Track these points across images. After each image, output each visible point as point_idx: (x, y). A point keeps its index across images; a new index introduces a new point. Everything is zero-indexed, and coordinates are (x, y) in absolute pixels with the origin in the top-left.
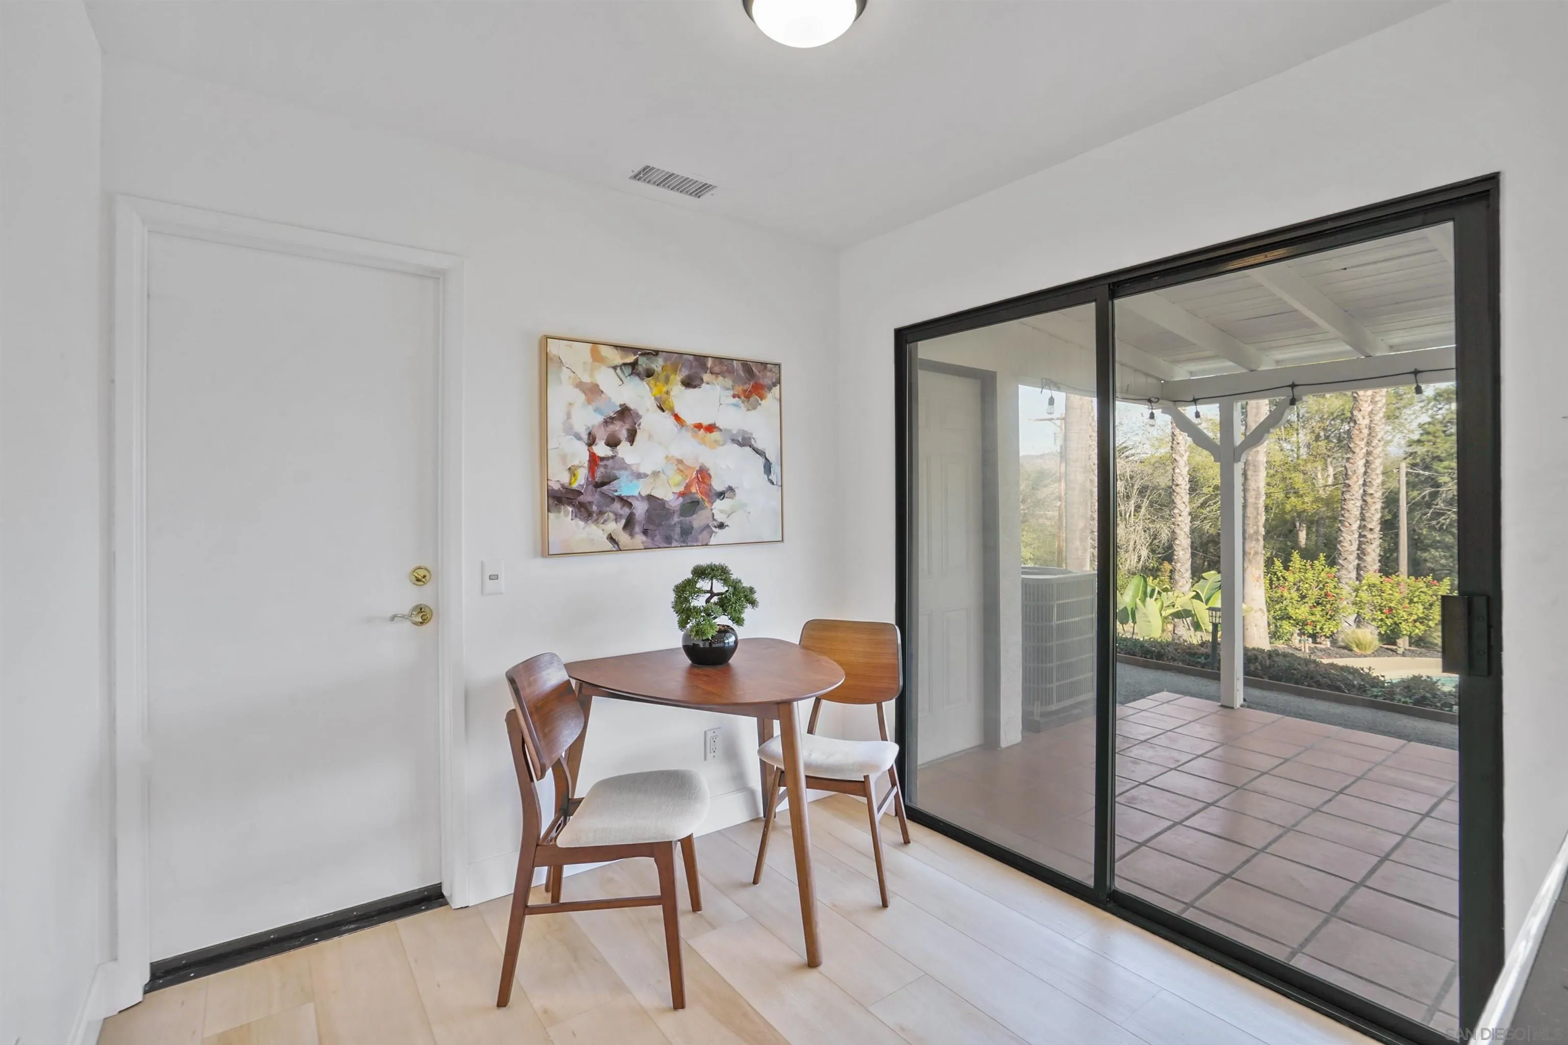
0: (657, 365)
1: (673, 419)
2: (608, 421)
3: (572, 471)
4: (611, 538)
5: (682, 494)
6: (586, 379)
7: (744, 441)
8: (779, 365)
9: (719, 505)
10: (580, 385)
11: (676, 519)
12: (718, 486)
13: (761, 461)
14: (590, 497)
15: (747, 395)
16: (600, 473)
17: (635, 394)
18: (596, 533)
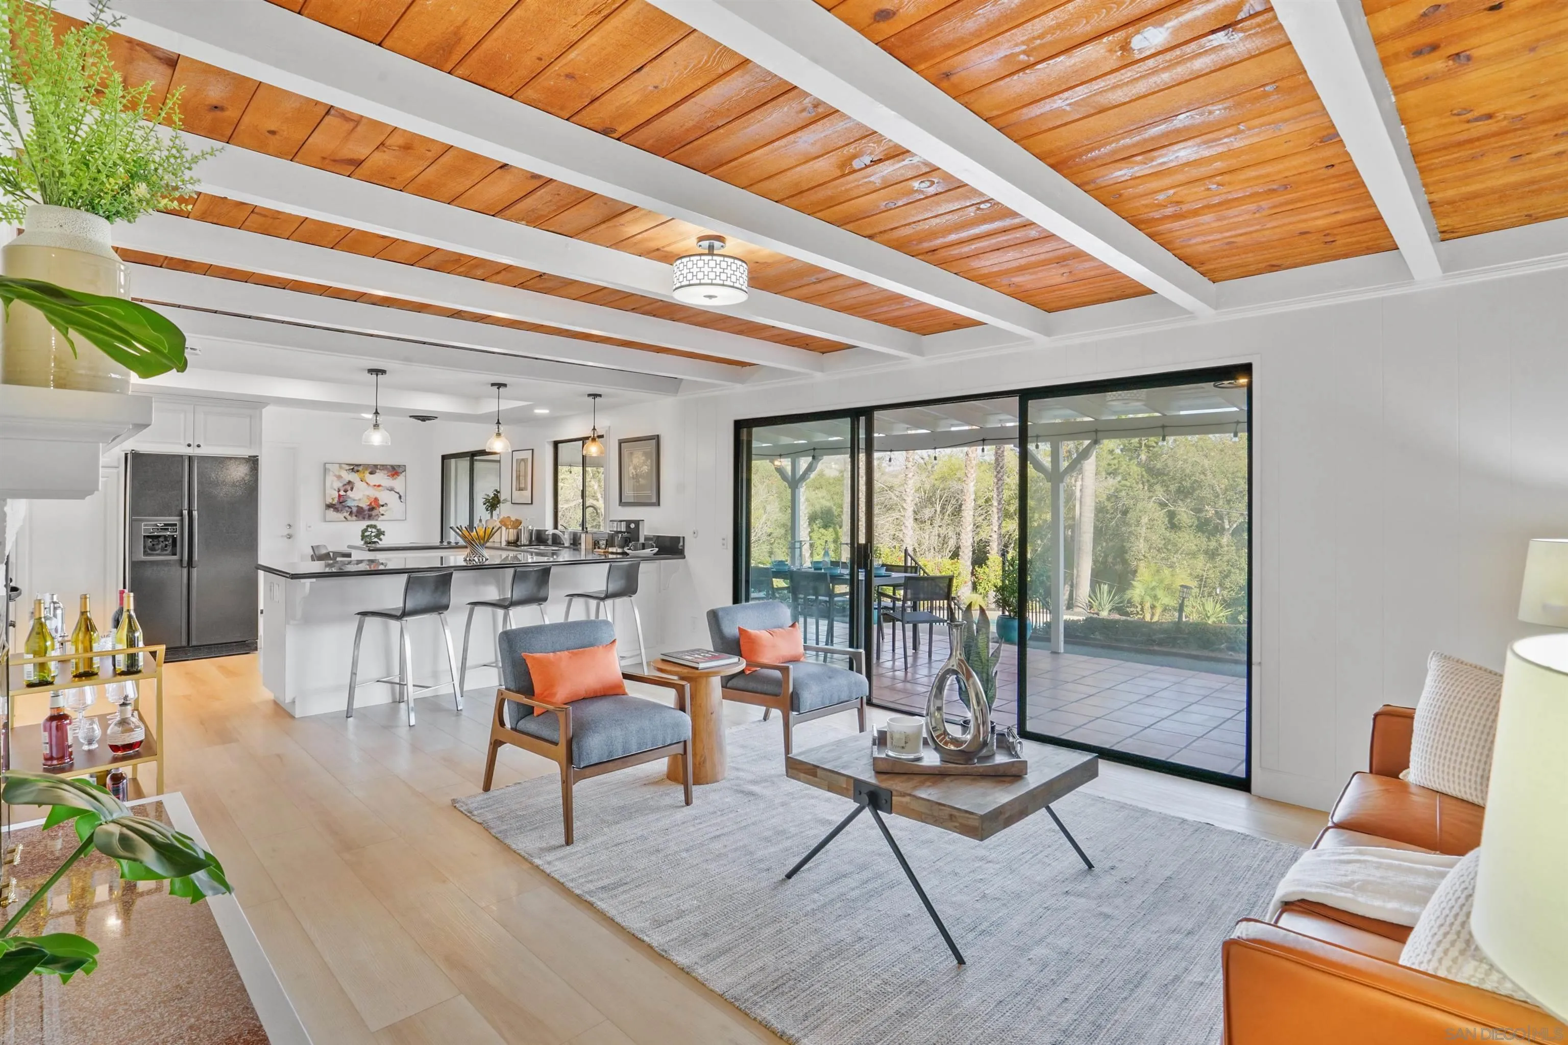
0: (360, 468)
1: (366, 484)
2: (344, 485)
3: (333, 499)
4: (345, 517)
5: (369, 505)
6: (337, 474)
7: (391, 489)
8: (405, 466)
9: (381, 508)
10: (336, 476)
11: (367, 512)
12: (381, 503)
13: (398, 495)
14: (339, 506)
15: (393, 475)
16: (341, 500)
17: (353, 477)
18: (340, 516)
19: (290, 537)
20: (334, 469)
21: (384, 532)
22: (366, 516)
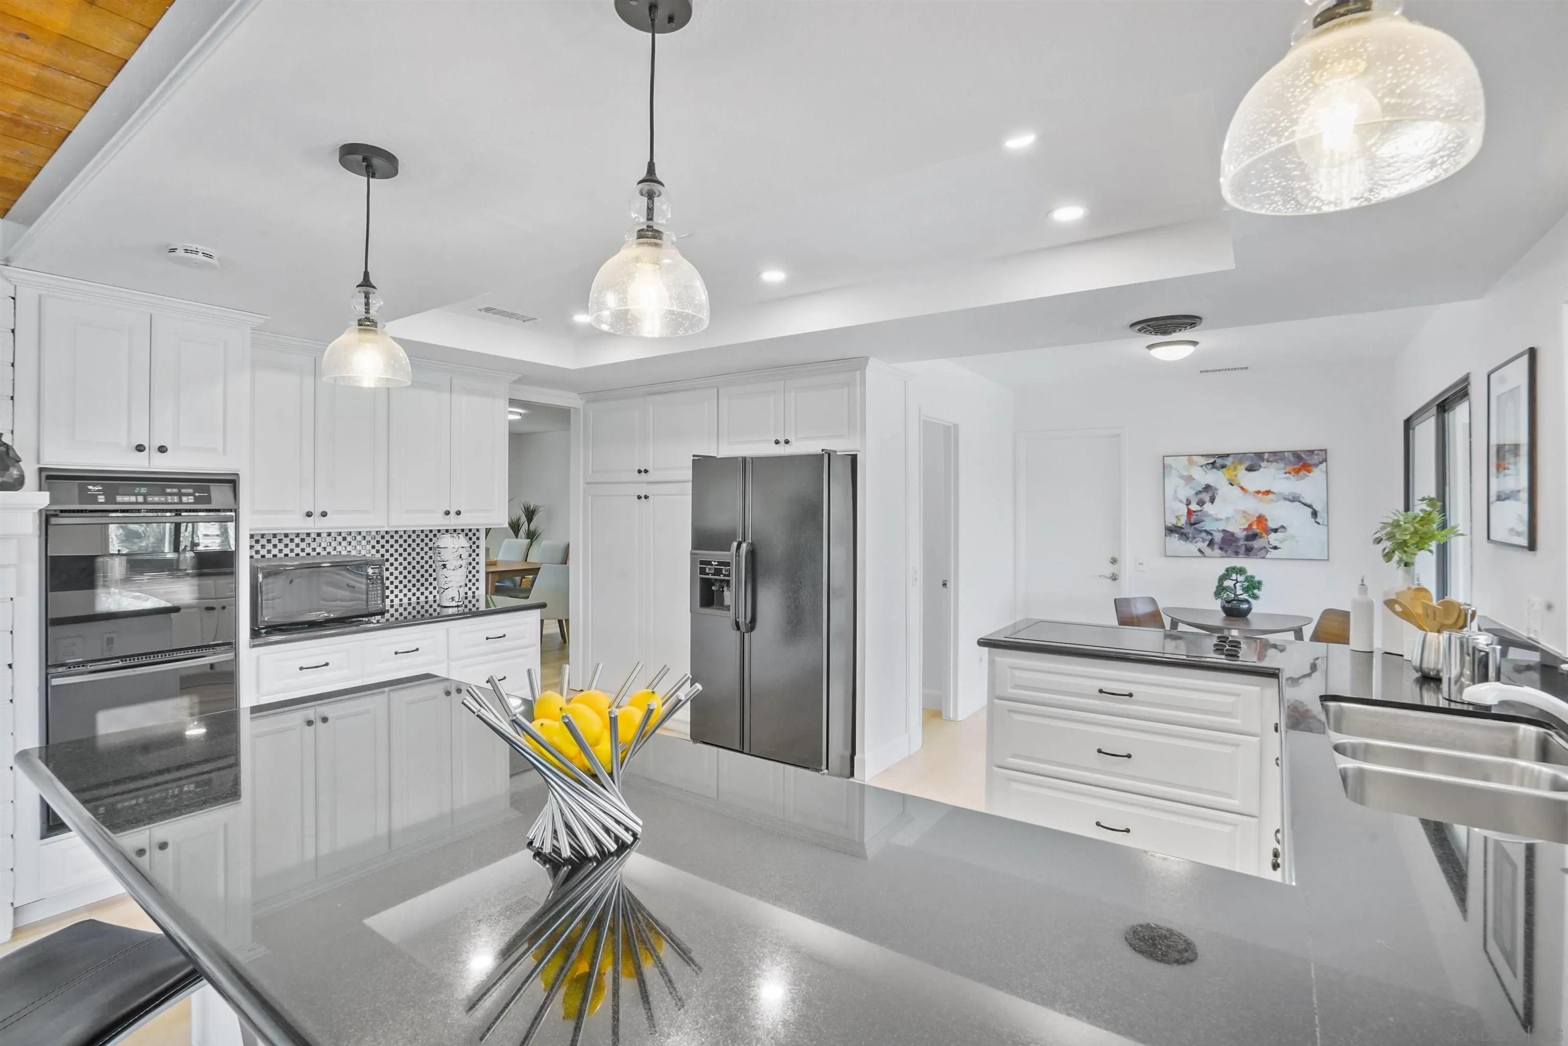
0: (1228, 461)
1: (1240, 489)
2: (1197, 494)
3: (1178, 518)
4: (1200, 551)
5: (1245, 529)
6: (1185, 473)
7: (1295, 499)
8: (1326, 450)
9: (1273, 536)
10: (1182, 477)
11: (1241, 542)
12: (1272, 525)
13: (1309, 510)
14: (1189, 530)
15: (1297, 471)
16: (1193, 518)
17: (1215, 478)
18: (1191, 548)
19: (1114, 578)
20: (1181, 464)
21: (1260, 583)
22: (1243, 549)
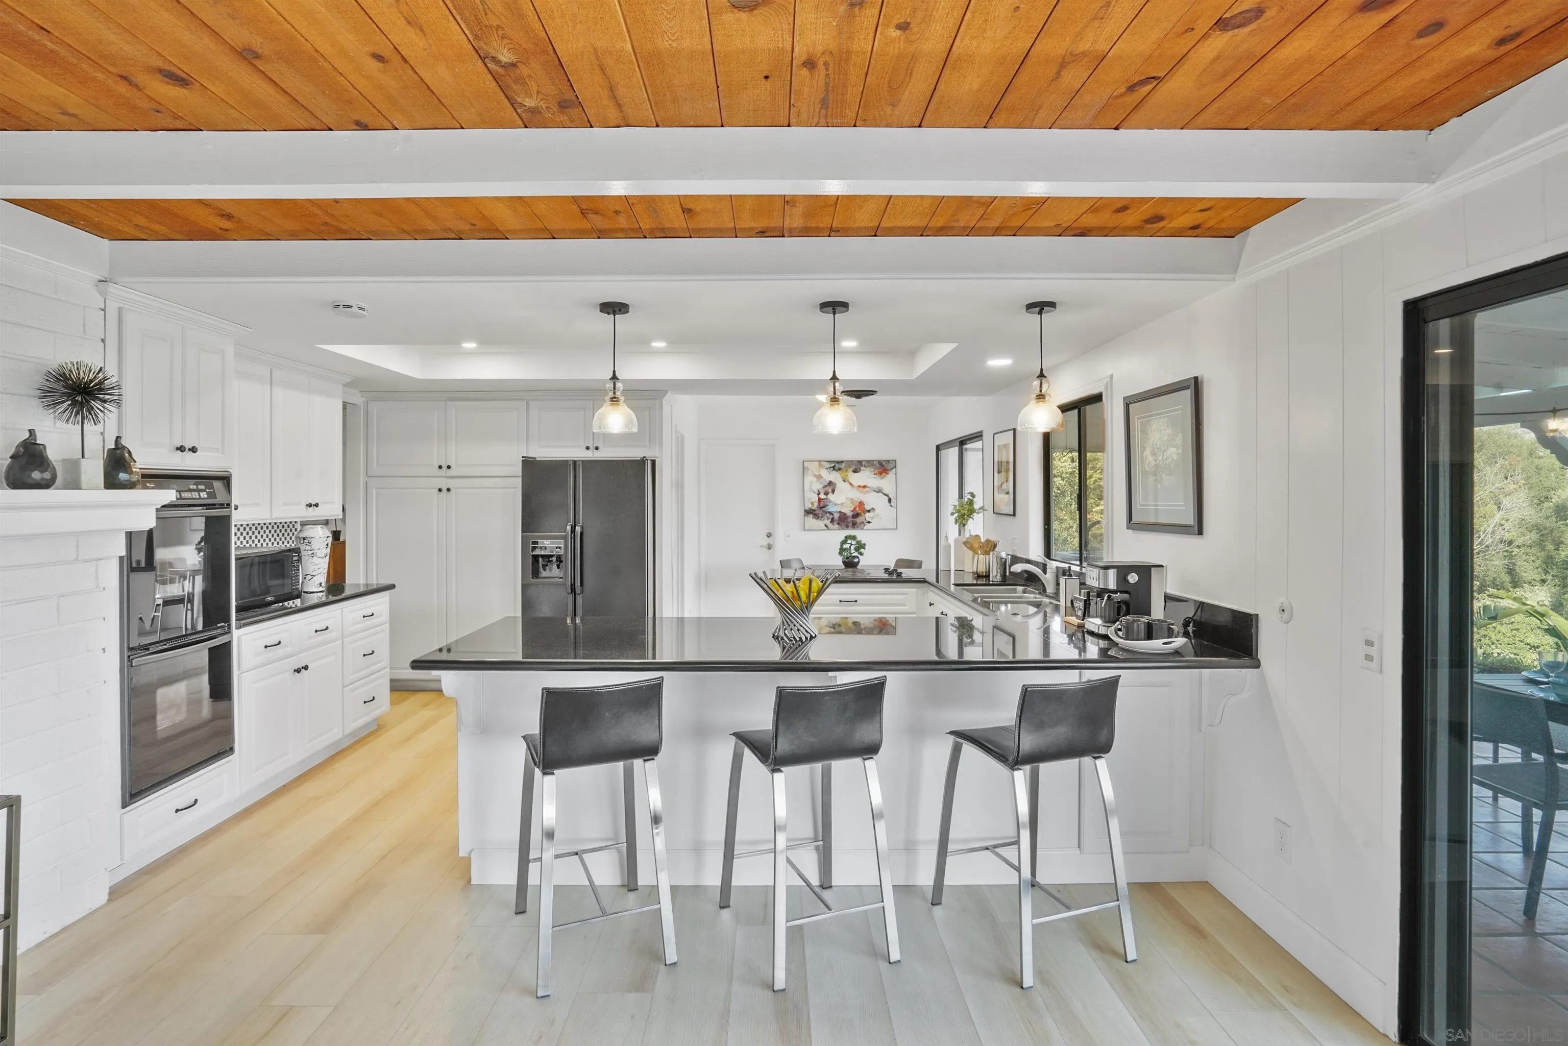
0: (843, 466)
1: (849, 484)
2: (825, 487)
3: (812, 503)
4: (826, 525)
5: (852, 511)
6: (817, 474)
7: (879, 491)
8: (895, 461)
9: (868, 514)
10: (815, 476)
11: (850, 519)
12: (867, 508)
13: (887, 498)
14: (819, 512)
15: (881, 473)
16: (822, 504)
17: (835, 477)
18: (820, 524)
19: (769, 547)
20: (813, 467)
21: (864, 544)
22: (851, 524)
